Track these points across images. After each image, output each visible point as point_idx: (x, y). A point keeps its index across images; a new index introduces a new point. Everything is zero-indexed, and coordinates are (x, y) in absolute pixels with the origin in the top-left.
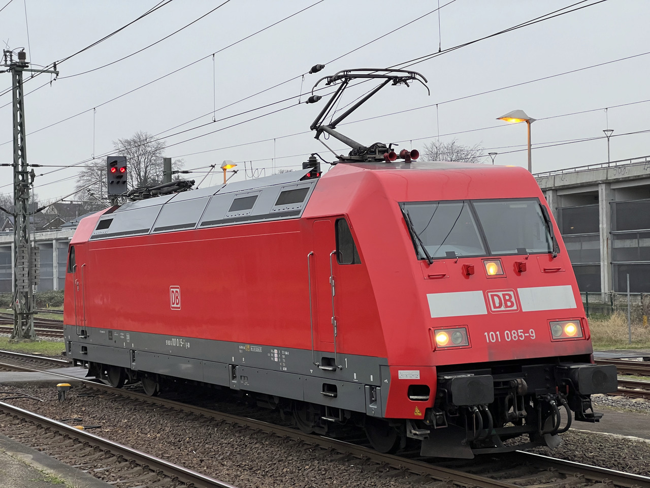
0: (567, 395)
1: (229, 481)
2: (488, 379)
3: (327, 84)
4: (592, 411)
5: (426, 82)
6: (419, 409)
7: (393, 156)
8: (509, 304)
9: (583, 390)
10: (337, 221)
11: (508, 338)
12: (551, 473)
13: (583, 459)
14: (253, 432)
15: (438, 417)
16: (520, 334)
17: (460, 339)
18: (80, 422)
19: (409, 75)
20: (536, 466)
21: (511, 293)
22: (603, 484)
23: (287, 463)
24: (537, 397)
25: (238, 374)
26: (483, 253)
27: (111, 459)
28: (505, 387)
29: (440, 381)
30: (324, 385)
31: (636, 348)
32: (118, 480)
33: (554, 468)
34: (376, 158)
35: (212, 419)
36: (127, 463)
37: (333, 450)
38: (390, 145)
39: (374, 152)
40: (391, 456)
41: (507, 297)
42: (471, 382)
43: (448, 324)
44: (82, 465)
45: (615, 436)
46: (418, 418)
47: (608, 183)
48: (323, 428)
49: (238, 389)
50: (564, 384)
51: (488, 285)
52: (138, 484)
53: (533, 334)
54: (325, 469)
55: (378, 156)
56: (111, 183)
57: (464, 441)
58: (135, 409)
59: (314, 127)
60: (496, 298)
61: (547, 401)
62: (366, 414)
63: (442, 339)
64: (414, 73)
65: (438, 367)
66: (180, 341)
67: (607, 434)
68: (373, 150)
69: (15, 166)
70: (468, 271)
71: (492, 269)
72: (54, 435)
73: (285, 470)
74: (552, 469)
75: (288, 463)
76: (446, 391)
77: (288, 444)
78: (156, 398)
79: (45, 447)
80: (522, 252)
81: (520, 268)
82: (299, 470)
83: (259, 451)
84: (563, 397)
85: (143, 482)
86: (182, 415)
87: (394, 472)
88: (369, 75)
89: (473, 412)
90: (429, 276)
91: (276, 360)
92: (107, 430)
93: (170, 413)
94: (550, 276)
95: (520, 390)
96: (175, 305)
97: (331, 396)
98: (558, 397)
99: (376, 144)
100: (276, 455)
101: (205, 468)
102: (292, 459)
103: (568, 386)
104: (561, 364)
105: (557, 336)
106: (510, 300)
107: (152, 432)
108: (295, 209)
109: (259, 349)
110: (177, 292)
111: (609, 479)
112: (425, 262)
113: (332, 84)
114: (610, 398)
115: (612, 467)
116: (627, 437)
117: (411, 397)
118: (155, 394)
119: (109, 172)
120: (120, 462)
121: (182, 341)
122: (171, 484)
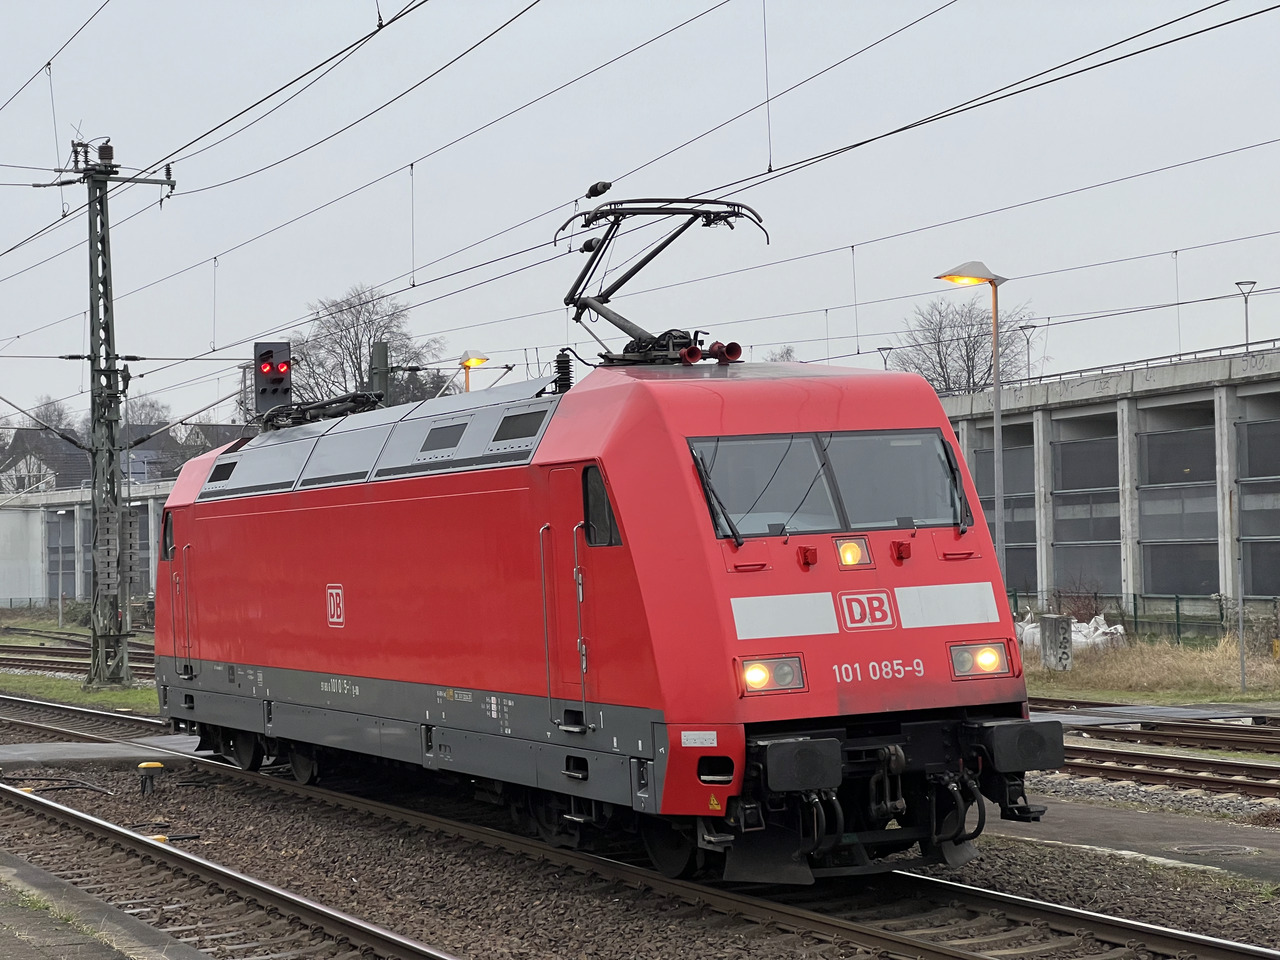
0: (980, 773)
1: (388, 924)
2: (831, 747)
3: (583, 226)
4: (1026, 802)
5: (761, 221)
6: (717, 798)
7: (694, 354)
8: (878, 615)
9: (1003, 764)
10: (586, 471)
11: (875, 675)
12: (954, 910)
13: (1021, 888)
14: (468, 845)
15: (748, 811)
16: (896, 668)
17: (790, 678)
18: (165, 830)
19: (729, 209)
20: (929, 898)
21: (884, 596)
22: (1032, 927)
23: (505, 896)
24: (928, 778)
25: (435, 743)
26: (837, 526)
27: (198, 889)
28: (869, 759)
29: (752, 751)
30: (569, 758)
31: (1249, 701)
32: (200, 924)
33: (959, 901)
34: (669, 357)
35: (404, 824)
36: (224, 895)
37: (595, 874)
38: (696, 333)
39: (666, 347)
40: (684, 883)
41: (876, 604)
42: (802, 751)
43: (768, 650)
44: (145, 899)
45: (1099, 850)
46: (714, 814)
47: (1231, 385)
48: (573, 835)
49: (435, 768)
50: (975, 754)
51: (841, 582)
52: (232, 929)
53: (919, 667)
54: (565, 905)
55: (672, 353)
56: (261, 393)
57: (797, 854)
58: (273, 808)
59: (570, 300)
60: (855, 605)
61: (943, 783)
62: (632, 808)
63: (756, 676)
64: (739, 206)
65: (747, 725)
66: (343, 684)
67: (1088, 847)
68: (664, 343)
69: (94, 358)
70: (807, 559)
71: (851, 554)
72: (111, 851)
73: (498, 908)
74: (957, 903)
75: (508, 896)
76: (761, 766)
77: (521, 866)
78: (314, 788)
79: (90, 870)
80: (906, 523)
81: (900, 553)
82: (522, 908)
83: (464, 877)
84: (971, 777)
85: (241, 926)
86: (352, 818)
87: (686, 910)
88: (660, 208)
89: (811, 805)
90: (736, 567)
91: (494, 715)
92: (206, 843)
93: (331, 815)
94: (956, 565)
95: (893, 765)
96: (335, 620)
97: (577, 778)
98: (963, 777)
99: (669, 333)
100: (490, 883)
101: (355, 904)
102: (516, 890)
103: (980, 758)
104: (969, 719)
105: (963, 670)
106: (880, 609)
107: (290, 846)
108: (523, 448)
109: (466, 697)
110: (338, 594)
111: (1043, 919)
112: (730, 543)
113: (592, 226)
114: (1143, 788)
115: (1065, 900)
116: (1119, 852)
117: (703, 778)
118: (312, 782)
119: (258, 372)
120: (211, 894)
121: (347, 684)
122: (287, 928)
